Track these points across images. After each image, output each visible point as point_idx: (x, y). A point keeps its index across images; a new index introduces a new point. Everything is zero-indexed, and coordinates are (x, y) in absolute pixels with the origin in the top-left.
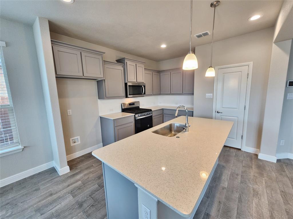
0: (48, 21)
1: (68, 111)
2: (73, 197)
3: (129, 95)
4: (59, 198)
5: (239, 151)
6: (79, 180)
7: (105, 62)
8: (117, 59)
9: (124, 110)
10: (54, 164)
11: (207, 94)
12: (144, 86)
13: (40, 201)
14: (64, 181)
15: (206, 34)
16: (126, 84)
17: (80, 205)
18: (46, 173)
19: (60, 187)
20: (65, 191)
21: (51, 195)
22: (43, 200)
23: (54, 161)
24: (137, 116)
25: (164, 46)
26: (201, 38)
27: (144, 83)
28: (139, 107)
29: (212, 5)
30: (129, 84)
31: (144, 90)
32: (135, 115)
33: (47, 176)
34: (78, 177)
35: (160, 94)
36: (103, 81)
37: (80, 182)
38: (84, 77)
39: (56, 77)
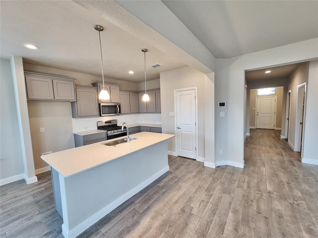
0: (22, 58)
1: (41, 129)
2: (34, 198)
3: (102, 114)
4: (22, 199)
5: (194, 162)
6: (43, 187)
7: (76, 86)
8: (92, 83)
9: (100, 128)
10: (24, 176)
11: (170, 113)
12: (119, 106)
13: (4, 202)
14: (29, 188)
15: (158, 65)
16: (99, 104)
17: (37, 202)
18: (16, 183)
19: (25, 192)
20: (28, 194)
21: (16, 197)
22: (7, 201)
23: (24, 174)
24: (109, 132)
25: (131, 72)
26: (156, 68)
27: (120, 103)
28: (116, 125)
29: (143, 51)
30: (102, 104)
31: (118, 109)
32: (107, 132)
33: (16, 185)
34: (43, 185)
35: (139, 113)
36: (76, 103)
37: (44, 188)
38: (55, 100)
39: (27, 101)
